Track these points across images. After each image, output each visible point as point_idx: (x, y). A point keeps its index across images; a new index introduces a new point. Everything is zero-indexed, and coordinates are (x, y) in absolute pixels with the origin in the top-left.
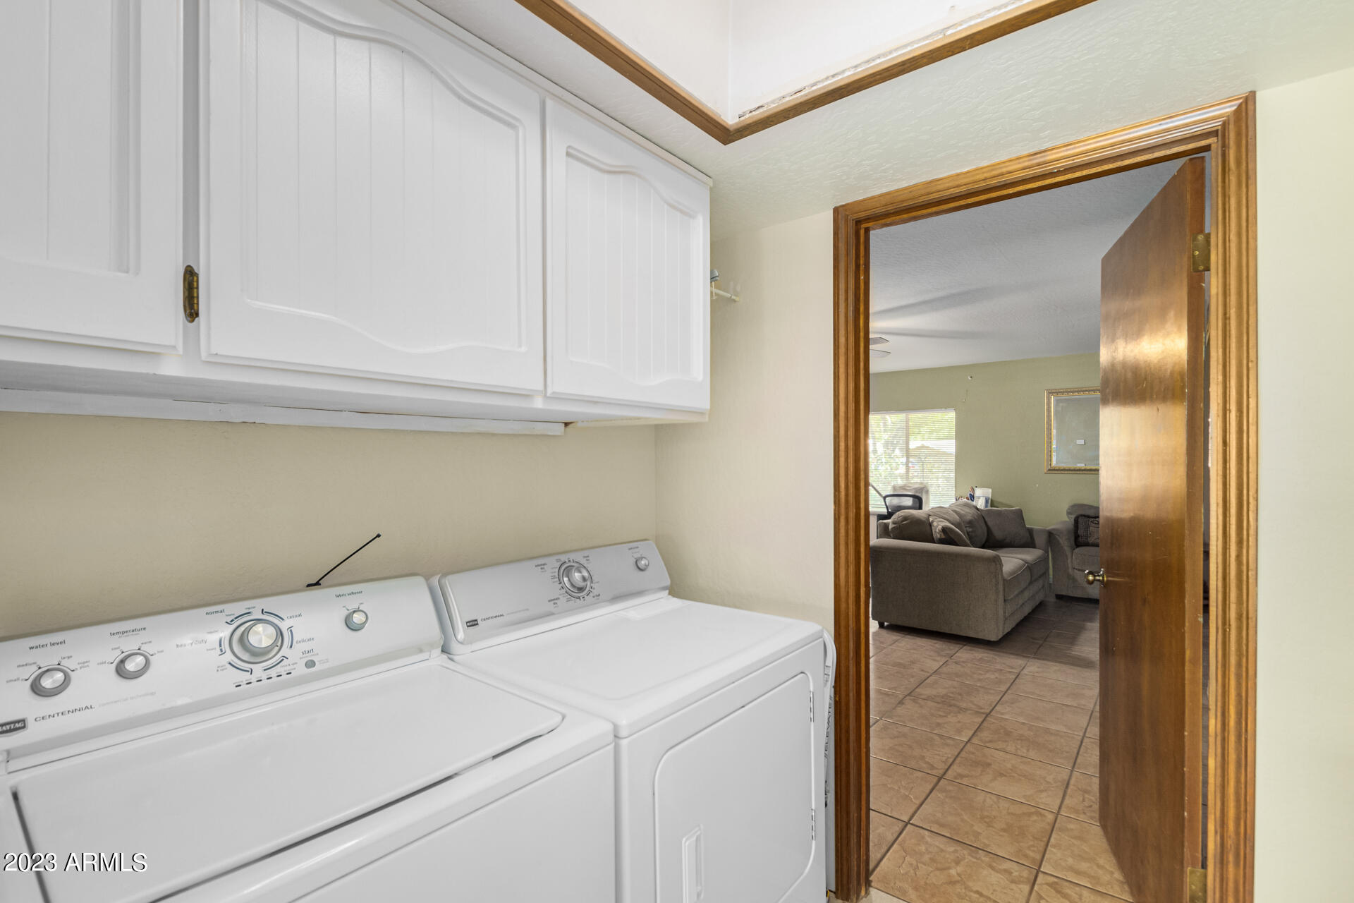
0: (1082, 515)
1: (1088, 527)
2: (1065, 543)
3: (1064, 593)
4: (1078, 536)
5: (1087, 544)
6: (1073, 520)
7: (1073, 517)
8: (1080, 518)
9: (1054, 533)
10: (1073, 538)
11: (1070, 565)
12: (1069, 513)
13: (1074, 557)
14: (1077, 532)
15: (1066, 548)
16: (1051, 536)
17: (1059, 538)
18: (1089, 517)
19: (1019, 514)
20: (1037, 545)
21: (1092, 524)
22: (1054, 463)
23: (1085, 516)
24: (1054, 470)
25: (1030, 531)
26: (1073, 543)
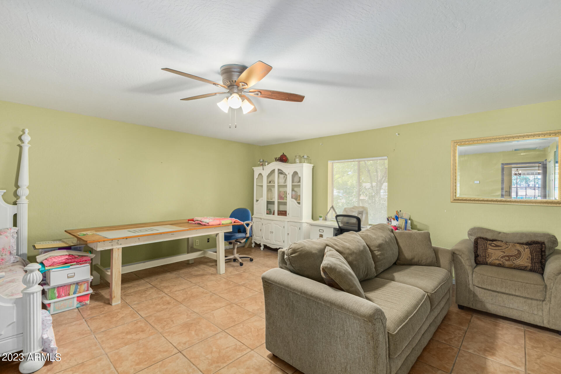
0: (480, 238)
1: (486, 249)
2: (467, 261)
3: (465, 305)
4: (478, 256)
5: (486, 264)
6: (473, 240)
7: (473, 238)
8: (479, 239)
9: (457, 253)
10: (473, 258)
11: (471, 282)
12: (470, 234)
13: (474, 276)
14: (477, 252)
15: (467, 267)
16: (454, 255)
17: (460, 257)
18: (487, 239)
19: (427, 237)
20: (442, 265)
21: (490, 247)
22: (458, 195)
23: (483, 238)
24: (458, 200)
25: (436, 251)
26: (473, 261)
